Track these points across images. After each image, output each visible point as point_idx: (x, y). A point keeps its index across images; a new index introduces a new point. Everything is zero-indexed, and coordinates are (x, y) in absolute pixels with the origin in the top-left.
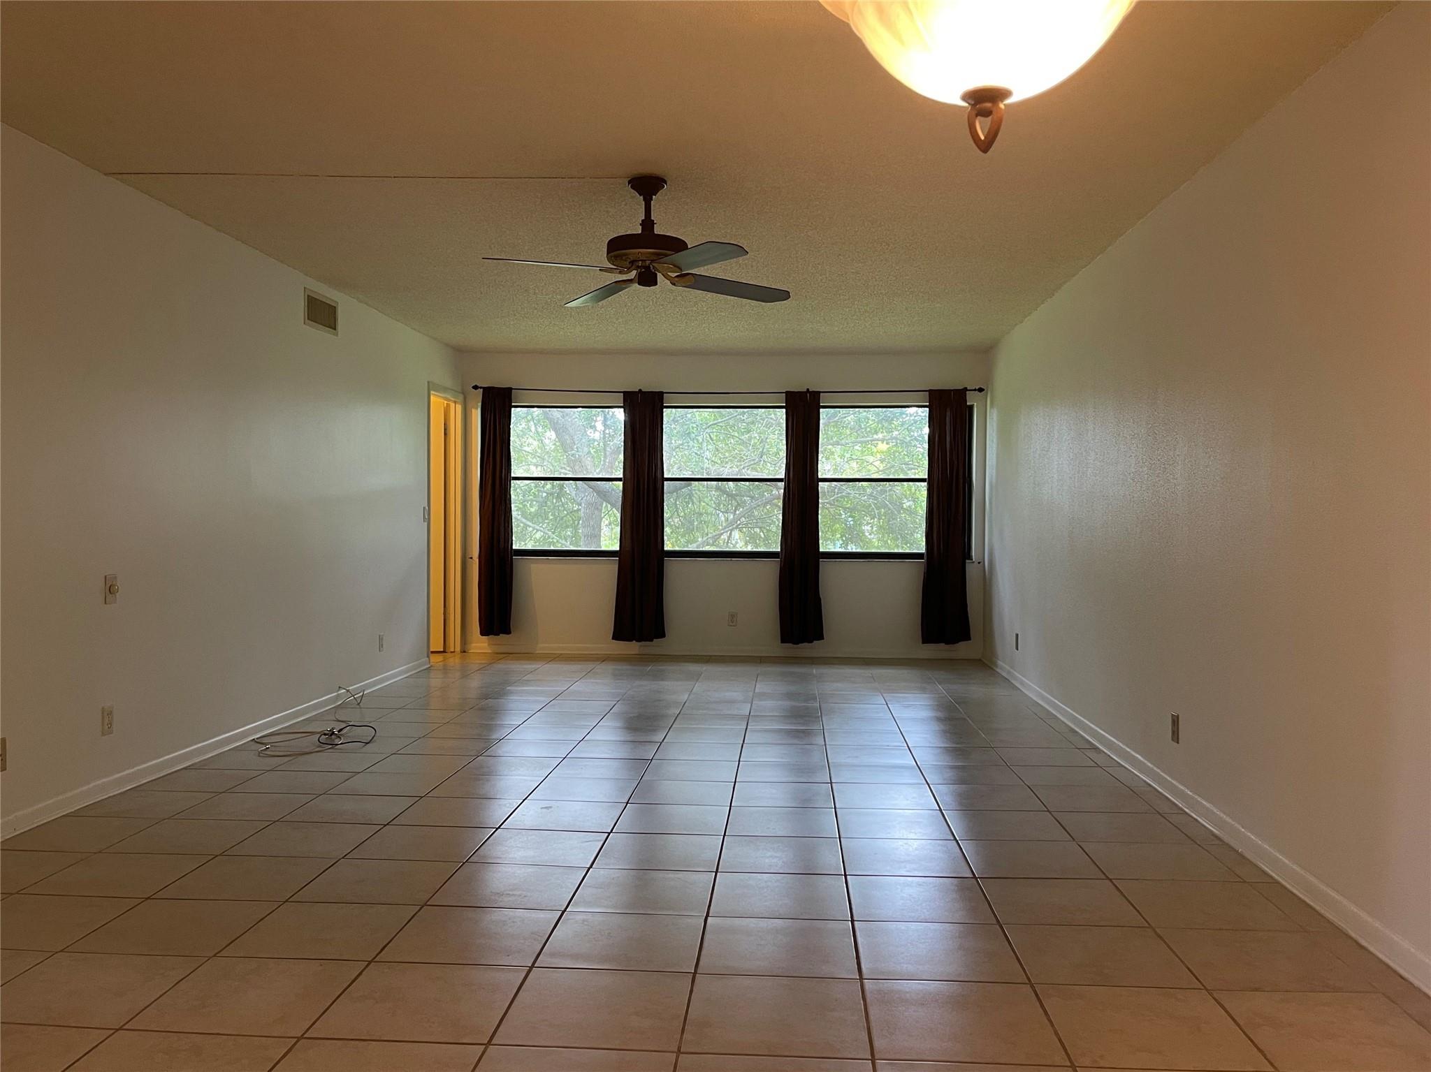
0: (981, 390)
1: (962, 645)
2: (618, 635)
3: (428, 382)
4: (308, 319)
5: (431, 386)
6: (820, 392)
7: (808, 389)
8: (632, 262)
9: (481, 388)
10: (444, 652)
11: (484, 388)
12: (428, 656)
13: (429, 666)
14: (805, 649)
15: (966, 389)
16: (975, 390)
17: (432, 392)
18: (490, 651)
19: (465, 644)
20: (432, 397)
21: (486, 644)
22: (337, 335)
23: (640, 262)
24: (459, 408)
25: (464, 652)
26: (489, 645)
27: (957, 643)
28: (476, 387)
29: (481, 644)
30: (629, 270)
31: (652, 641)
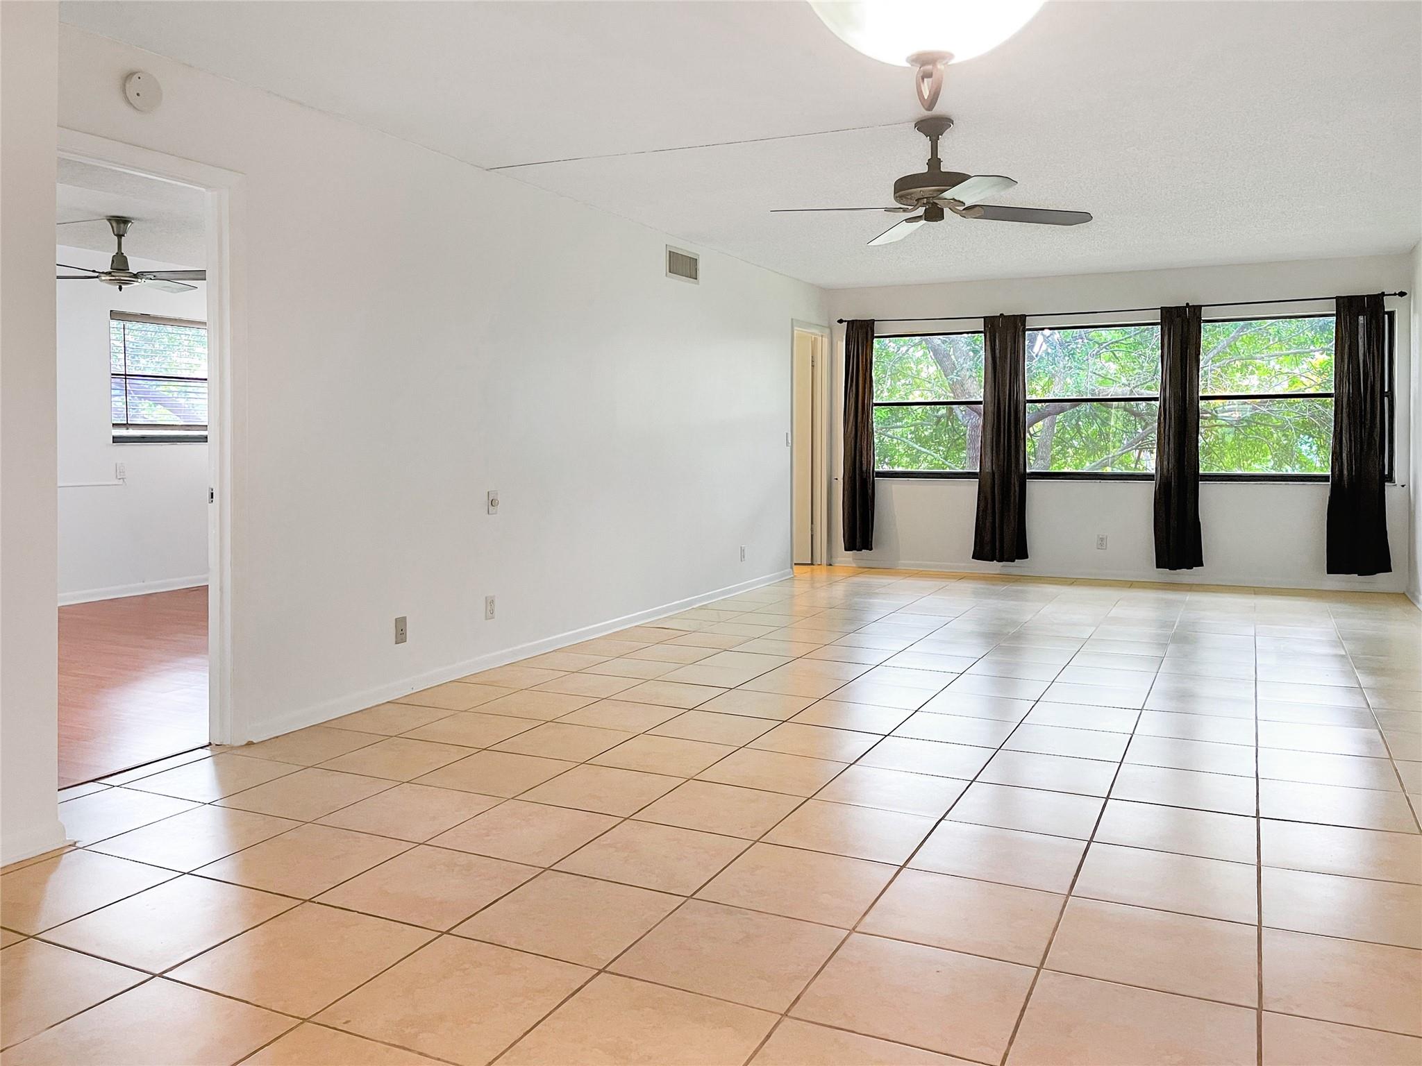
0: (1402, 294)
1: (1381, 576)
2: (977, 555)
3: (792, 319)
4: (670, 272)
5: (795, 324)
6: (1201, 306)
7: (1187, 304)
8: (918, 200)
9: (845, 321)
10: (812, 564)
11: (848, 322)
12: (792, 568)
13: (792, 576)
14: (1184, 575)
15: (1383, 294)
16: (1395, 294)
17: (795, 328)
18: (855, 566)
19: (831, 557)
20: (795, 332)
21: (851, 559)
22: (698, 284)
23: (925, 200)
24: (826, 340)
25: (831, 565)
26: (853, 559)
27: (1375, 574)
28: (841, 321)
29: (846, 558)
30: (915, 207)
31: (1014, 561)
